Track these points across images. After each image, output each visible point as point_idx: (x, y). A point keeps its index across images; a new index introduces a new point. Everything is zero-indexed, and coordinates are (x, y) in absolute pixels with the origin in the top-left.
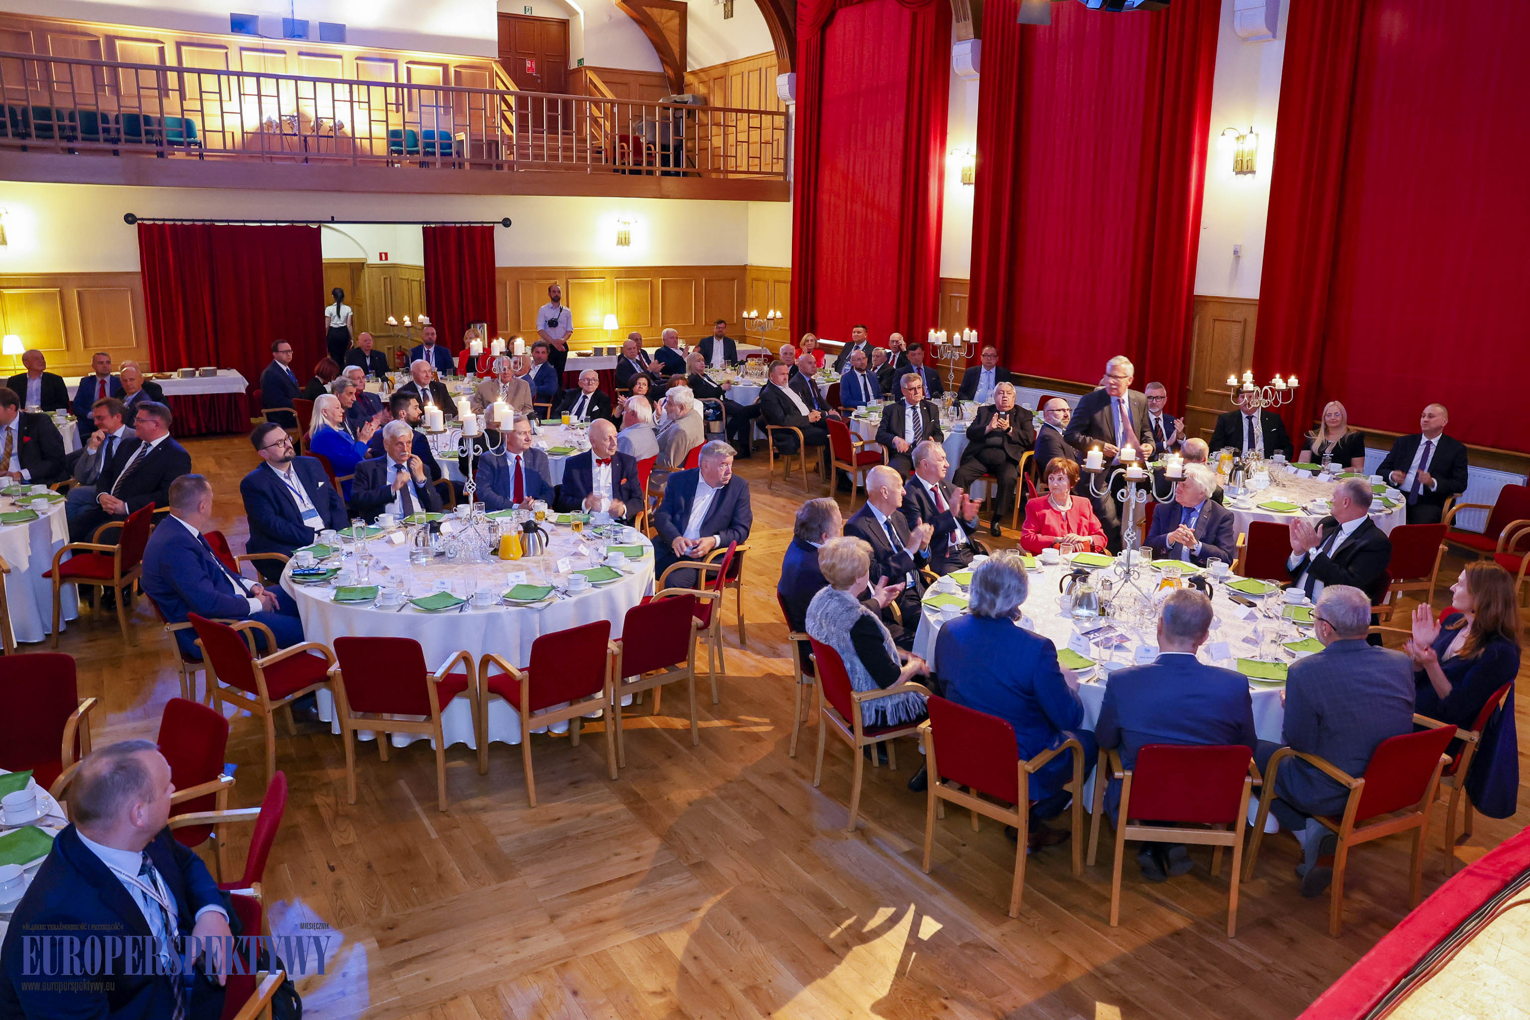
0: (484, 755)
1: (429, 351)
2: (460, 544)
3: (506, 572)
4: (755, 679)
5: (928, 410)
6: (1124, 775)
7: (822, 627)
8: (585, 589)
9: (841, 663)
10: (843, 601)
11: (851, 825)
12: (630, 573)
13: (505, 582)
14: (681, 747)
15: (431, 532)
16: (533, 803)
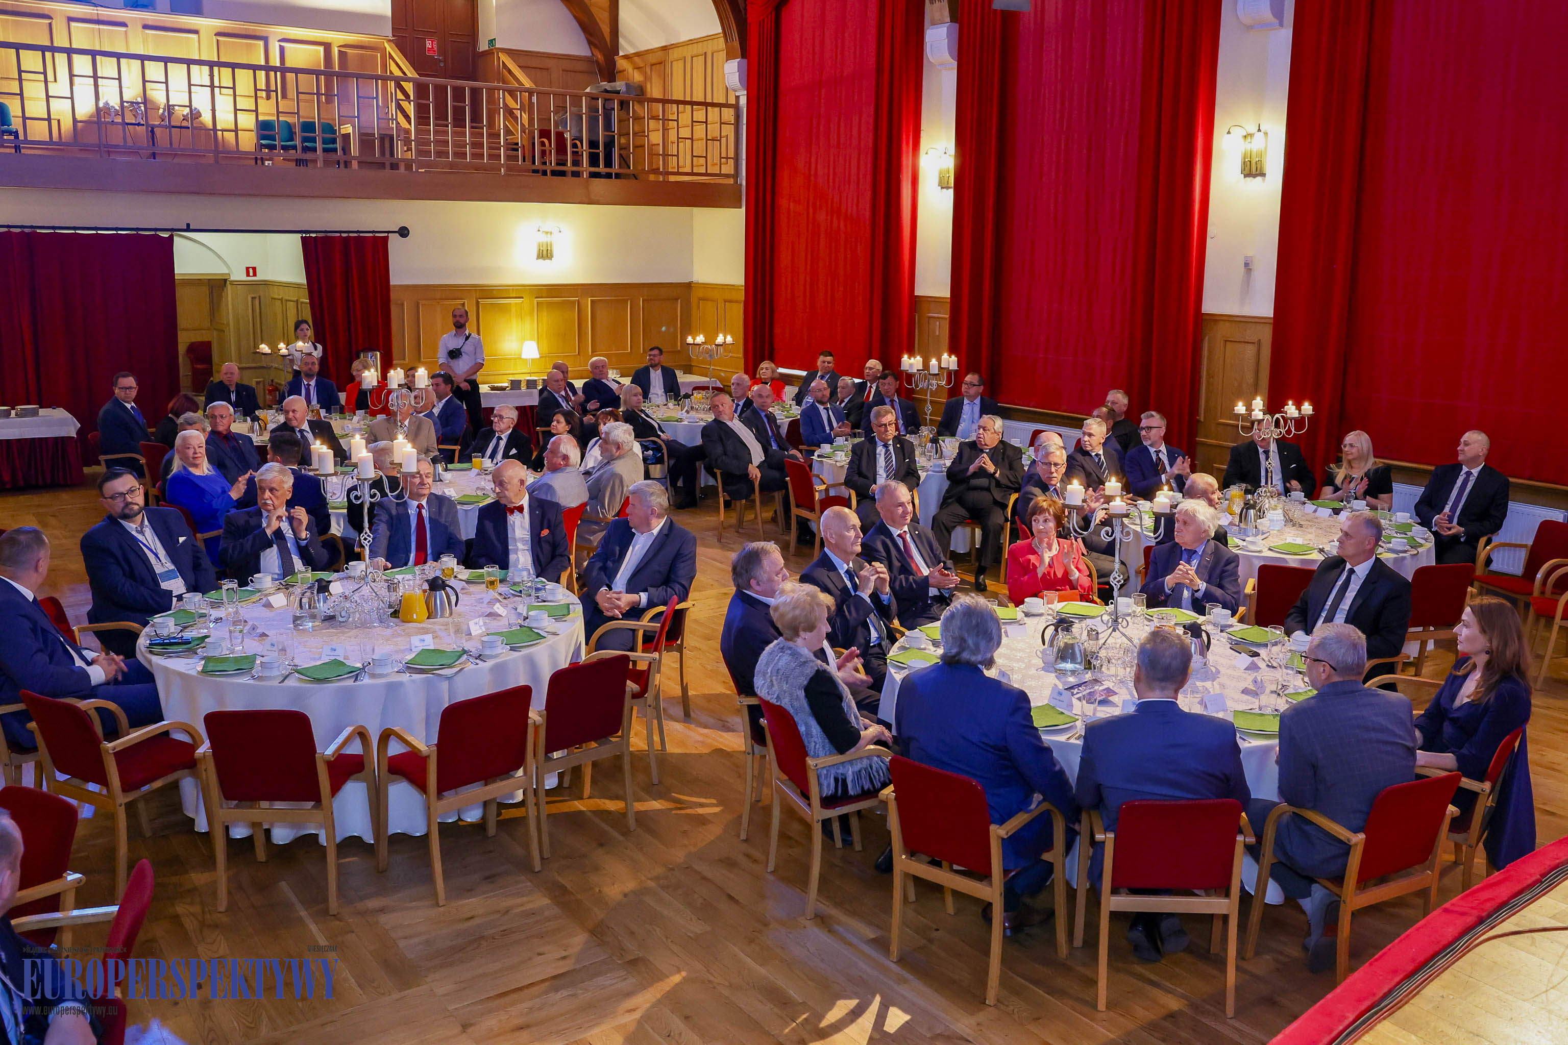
0: (383, 849)
1: (309, 385)
2: (354, 605)
3: (409, 635)
4: (700, 756)
5: (902, 447)
6: (1107, 838)
7: (772, 685)
8: (503, 653)
9: (794, 726)
10: (795, 654)
11: (810, 912)
12: (555, 634)
13: (408, 647)
14: (615, 834)
15: (318, 593)
16: (441, 903)
